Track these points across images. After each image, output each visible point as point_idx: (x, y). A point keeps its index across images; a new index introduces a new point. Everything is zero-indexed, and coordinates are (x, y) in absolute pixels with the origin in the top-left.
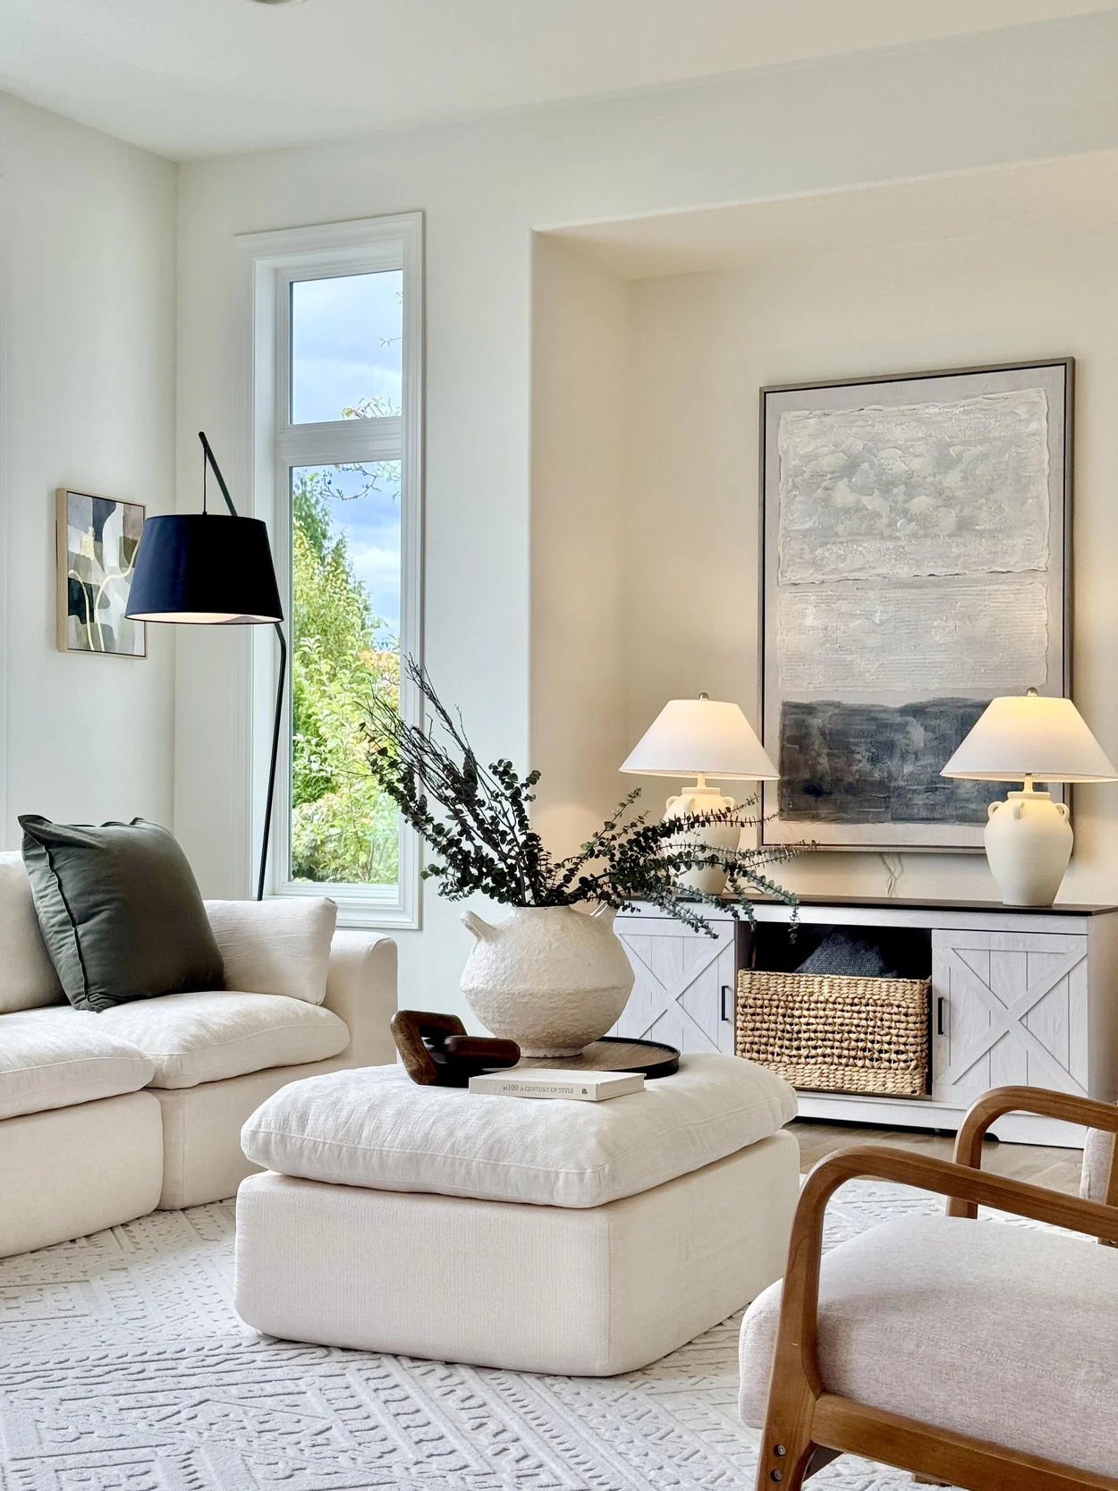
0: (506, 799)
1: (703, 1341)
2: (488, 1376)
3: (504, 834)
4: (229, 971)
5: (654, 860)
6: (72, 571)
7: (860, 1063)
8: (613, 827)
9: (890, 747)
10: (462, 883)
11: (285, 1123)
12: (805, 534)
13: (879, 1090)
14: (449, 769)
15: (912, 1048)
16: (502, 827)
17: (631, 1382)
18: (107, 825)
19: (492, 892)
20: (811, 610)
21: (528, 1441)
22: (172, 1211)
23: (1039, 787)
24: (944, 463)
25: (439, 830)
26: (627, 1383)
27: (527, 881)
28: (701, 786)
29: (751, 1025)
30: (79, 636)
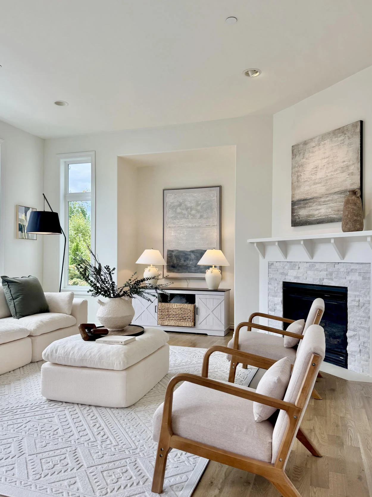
0: (108, 274)
1: (148, 394)
2: (98, 409)
3: (107, 282)
4: (50, 308)
5: (139, 287)
6: (20, 222)
7: (182, 321)
8: (131, 280)
9: (187, 259)
10: (97, 293)
11: (52, 352)
12: (171, 217)
13: (185, 326)
14: (95, 268)
15: (192, 318)
16: (106, 280)
17: (131, 408)
18: (22, 277)
19: (103, 295)
20: (173, 232)
21: (106, 430)
22: (34, 362)
23: (215, 267)
24: (198, 205)
25: (92, 282)
26: (130, 409)
27: (111, 292)
28: (152, 266)
29: (161, 313)
30: (21, 235)
